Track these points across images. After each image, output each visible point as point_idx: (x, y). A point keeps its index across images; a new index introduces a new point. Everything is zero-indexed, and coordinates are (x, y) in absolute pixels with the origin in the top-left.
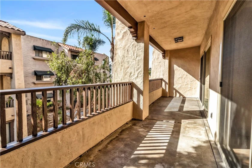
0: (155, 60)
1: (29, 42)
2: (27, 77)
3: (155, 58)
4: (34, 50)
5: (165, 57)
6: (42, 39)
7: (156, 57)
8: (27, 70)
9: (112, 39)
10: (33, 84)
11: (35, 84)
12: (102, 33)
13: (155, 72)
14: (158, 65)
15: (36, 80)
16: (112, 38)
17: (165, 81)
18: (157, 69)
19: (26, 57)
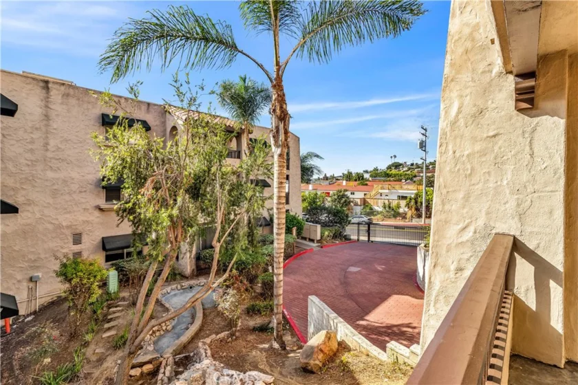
0: (462, 122)
1: (90, 106)
2: (84, 194)
3: (459, 112)
4: (103, 125)
5: (531, 101)
6: (125, 99)
7: (469, 109)
8: (83, 176)
9: (275, 68)
10: (98, 210)
11: (101, 210)
12: (241, 52)
13: (460, 195)
14: (483, 153)
15: (107, 200)
16: (278, 64)
17: (531, 256)
18: (475, 179)
19: (81, 142)
